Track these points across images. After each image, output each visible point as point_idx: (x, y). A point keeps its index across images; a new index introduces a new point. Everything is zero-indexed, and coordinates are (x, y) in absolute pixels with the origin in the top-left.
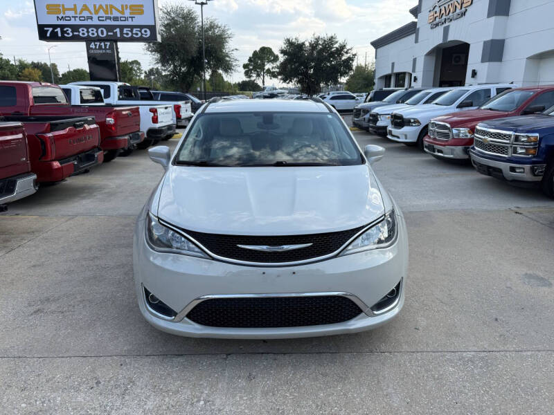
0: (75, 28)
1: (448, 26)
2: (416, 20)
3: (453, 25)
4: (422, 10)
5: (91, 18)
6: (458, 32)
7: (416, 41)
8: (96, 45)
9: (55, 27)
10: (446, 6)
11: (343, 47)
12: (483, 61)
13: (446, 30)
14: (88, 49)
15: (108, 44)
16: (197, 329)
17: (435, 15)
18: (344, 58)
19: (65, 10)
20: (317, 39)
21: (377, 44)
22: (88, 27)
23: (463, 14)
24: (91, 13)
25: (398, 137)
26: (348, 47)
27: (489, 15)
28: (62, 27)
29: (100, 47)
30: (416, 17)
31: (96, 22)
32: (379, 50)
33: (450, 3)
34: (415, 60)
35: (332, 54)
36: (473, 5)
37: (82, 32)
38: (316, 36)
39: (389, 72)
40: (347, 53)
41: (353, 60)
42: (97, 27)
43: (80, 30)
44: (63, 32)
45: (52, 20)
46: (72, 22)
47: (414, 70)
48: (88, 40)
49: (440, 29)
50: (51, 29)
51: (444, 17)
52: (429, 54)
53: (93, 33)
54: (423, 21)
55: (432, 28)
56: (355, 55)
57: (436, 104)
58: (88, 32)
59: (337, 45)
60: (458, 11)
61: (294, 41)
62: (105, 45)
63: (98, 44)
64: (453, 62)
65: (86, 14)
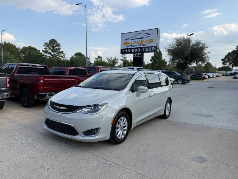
0: (131, 49)
5: (136, 45)
8: (136, 54)
9: (125, 49)
14: (134, 56)
15: (140, 54)
19: (129, 43)
22: (135, 48)
24: (136, 44)
28: (127, 49)
29: (138, 55)
31: (137, 47)
37: (133, 51)
42: (137, 48)
43: (132, 50)
44: (127, 51)
45: (125, 47)
46: (131, 47)
48: (134, 53)
50: (124, 50)
58: (135, 50)
62: (139, 54)
63: (137, 54)
65: (135, 44)
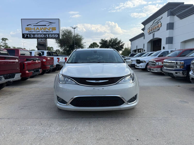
0: (34, 34)
1: (154, 34)
2: (144, 32)
3: (156, 33)
4: (146, 29)
5: (39, 32)
6: (158, 35)
7: (144, 38)
8: (40, 40)
9: (28, 34)
10: (153, 27)
11: (120, 41)
12: (166, 44)
13: (154, 35)
14: (38, 41)
15: (44, 39)
16: (73, 107)
17: (150, 30)
18: (120, 45)
19: (31, 29)
20: (111, 39)
21: (131, 40)
22: (38, 34)
23: (159, 29)
24: (39, 30)
25: (139, 67)
26: (122, 41)
27: (167, 30)
28: (30, 34)
29: (41, 40)
30: (144, 31)
31: (41, 33)
32: (132, 42)
33: (154, 26)
34: (144, 45)
35: (116, 44)
36: (162, 27)
37: (36, 36)
38: (111, 38)
39: (135, 49)
40: (121, 43)
41: (123, 46)
42: (41, 34)
43: (36, 35)
44: (30, 36)
45: (27, 32)
46: (33, 33)
47: (144, 48)
48: (38, 38)
49: (152, 35)
50: (26, 35)
51: (153, 31)
52: (149, 42)
53: (39, 36)
54: (146, 32)
55: (149, 34)
56: (124, 44)
57: (151, 56)
58: (38, 36)
59: (118, 41)
60: (157, 29)
61: (104, 40)
62: (43, 40)
63: (41, 39)
64: (157, 45)
65: (38, 30)
